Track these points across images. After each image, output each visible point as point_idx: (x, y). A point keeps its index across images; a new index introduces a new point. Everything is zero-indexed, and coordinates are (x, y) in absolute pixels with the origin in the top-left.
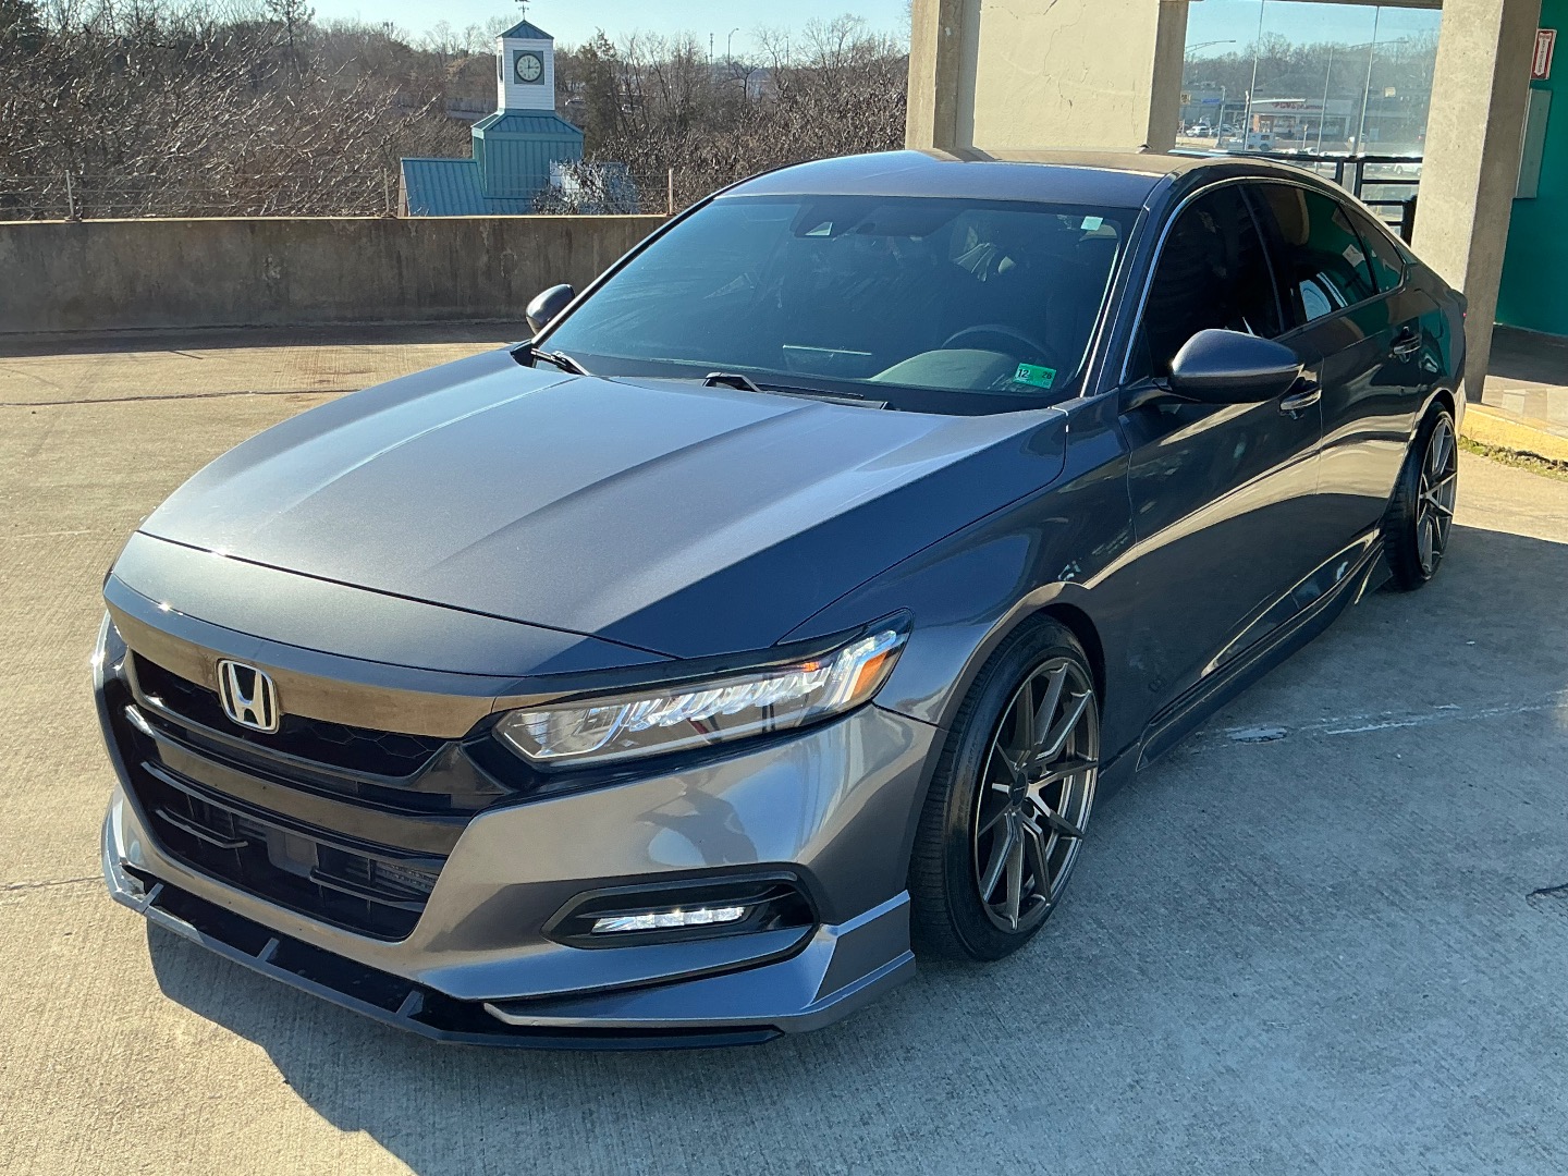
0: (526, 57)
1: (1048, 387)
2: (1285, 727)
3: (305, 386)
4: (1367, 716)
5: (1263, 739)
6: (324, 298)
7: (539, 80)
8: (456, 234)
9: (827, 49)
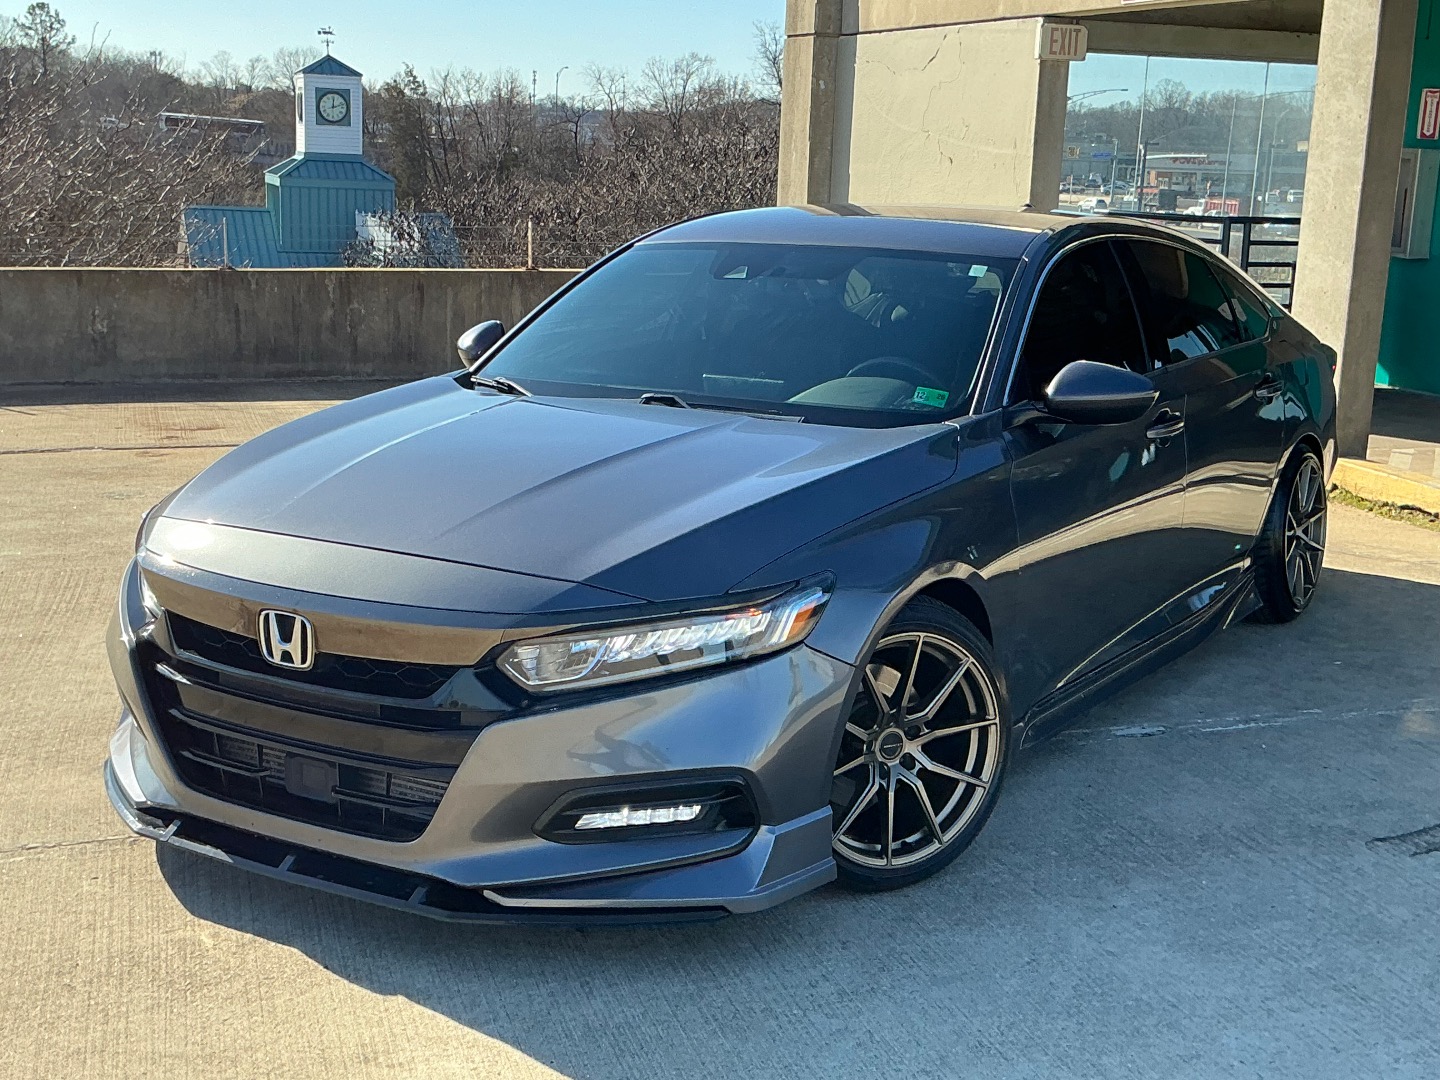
0: (330, 96)
1: (943, 406)
2: (1164, 727)
3: (153, 442)
4: (1237, 719)
5: (1144, 735)
6: (154, 353)
7: (345, 120)
8: (299, 288)
9: (669, 92)
